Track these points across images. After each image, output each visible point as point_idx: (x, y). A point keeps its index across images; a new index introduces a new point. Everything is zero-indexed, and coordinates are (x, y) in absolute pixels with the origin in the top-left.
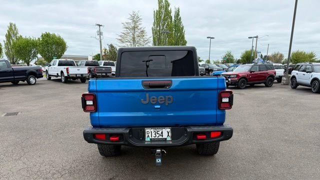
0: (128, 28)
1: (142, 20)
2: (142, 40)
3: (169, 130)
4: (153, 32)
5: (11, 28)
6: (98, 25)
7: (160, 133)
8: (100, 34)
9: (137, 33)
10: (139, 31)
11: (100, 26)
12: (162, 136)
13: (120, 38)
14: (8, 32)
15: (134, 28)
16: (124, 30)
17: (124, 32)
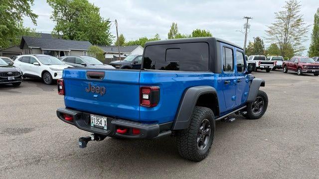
0: (280, 18)
1: (300, 7)
2: (297, 30)
3: (106, 119)
4: (315, 20)
5: (173, 28)
6: (246, 18)
7: (100, 121)
8: (247, 26)
9: (292, 23)
10: (295, 20)
11: (248, 18)
12: (101, 124)
13: (269, 30)
14: (171, 31)
15: (289, 17)
16: (276, 21)
17: (275, 23)
